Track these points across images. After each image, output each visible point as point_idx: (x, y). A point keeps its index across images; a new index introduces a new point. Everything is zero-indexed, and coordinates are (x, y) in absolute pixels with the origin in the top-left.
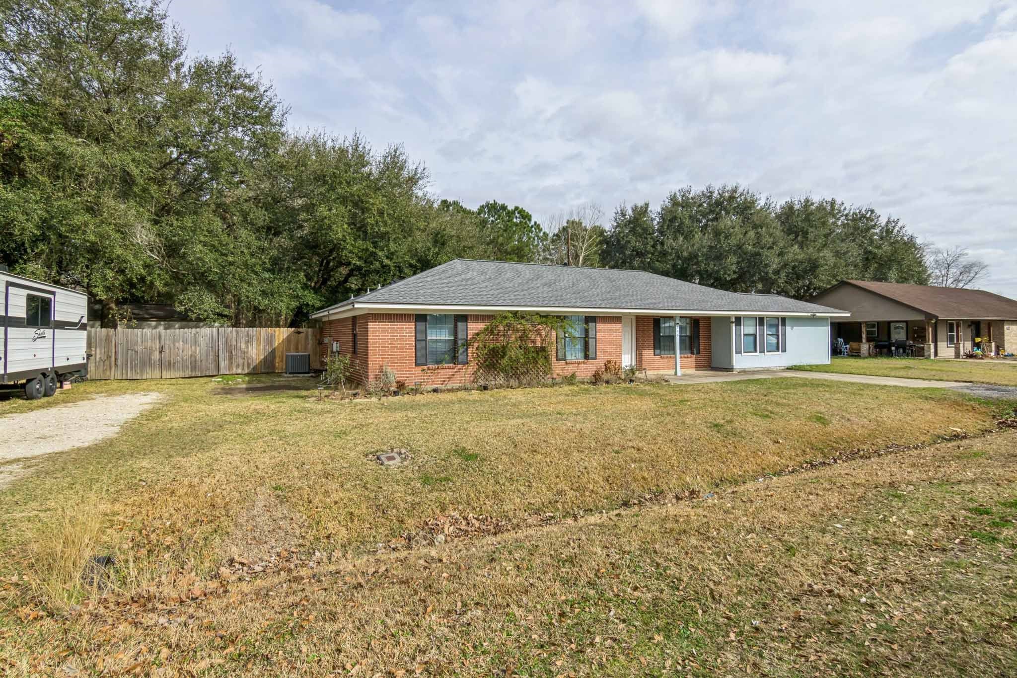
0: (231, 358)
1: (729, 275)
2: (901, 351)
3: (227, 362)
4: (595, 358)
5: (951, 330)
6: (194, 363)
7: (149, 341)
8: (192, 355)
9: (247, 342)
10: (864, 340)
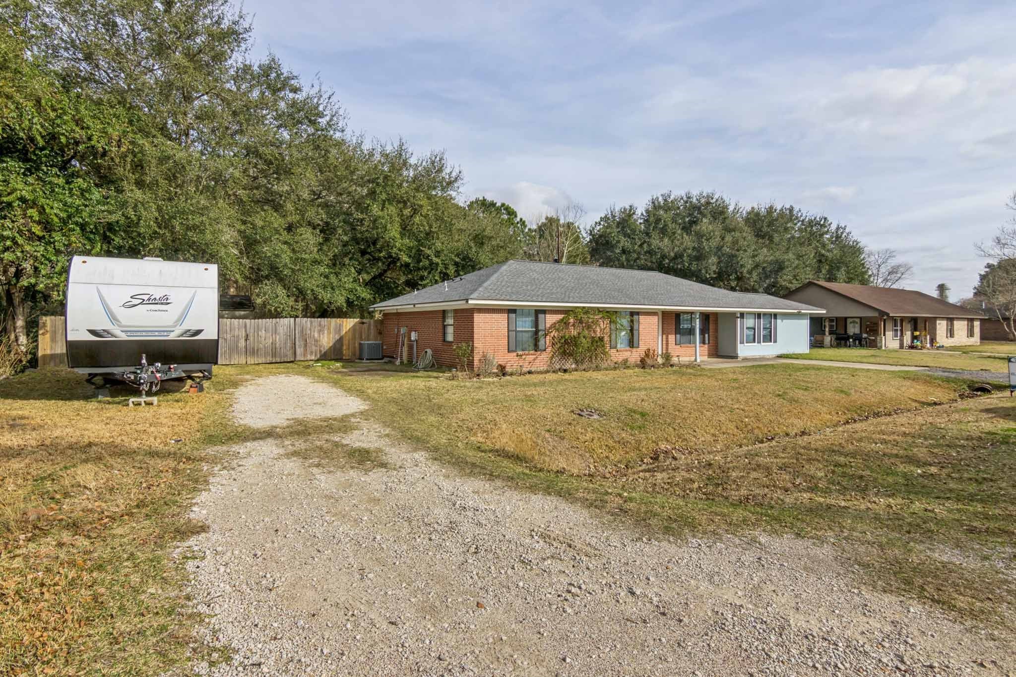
0: (306, 345)
1: (709, 274)
2: (857, 342)
3: (302, 349)
4: (638, 347)
5: (896, 325)
6: (274, 350)
7: (237, 330)
8: (272, 343)
9: (319, 331)
10: (827, 333)
